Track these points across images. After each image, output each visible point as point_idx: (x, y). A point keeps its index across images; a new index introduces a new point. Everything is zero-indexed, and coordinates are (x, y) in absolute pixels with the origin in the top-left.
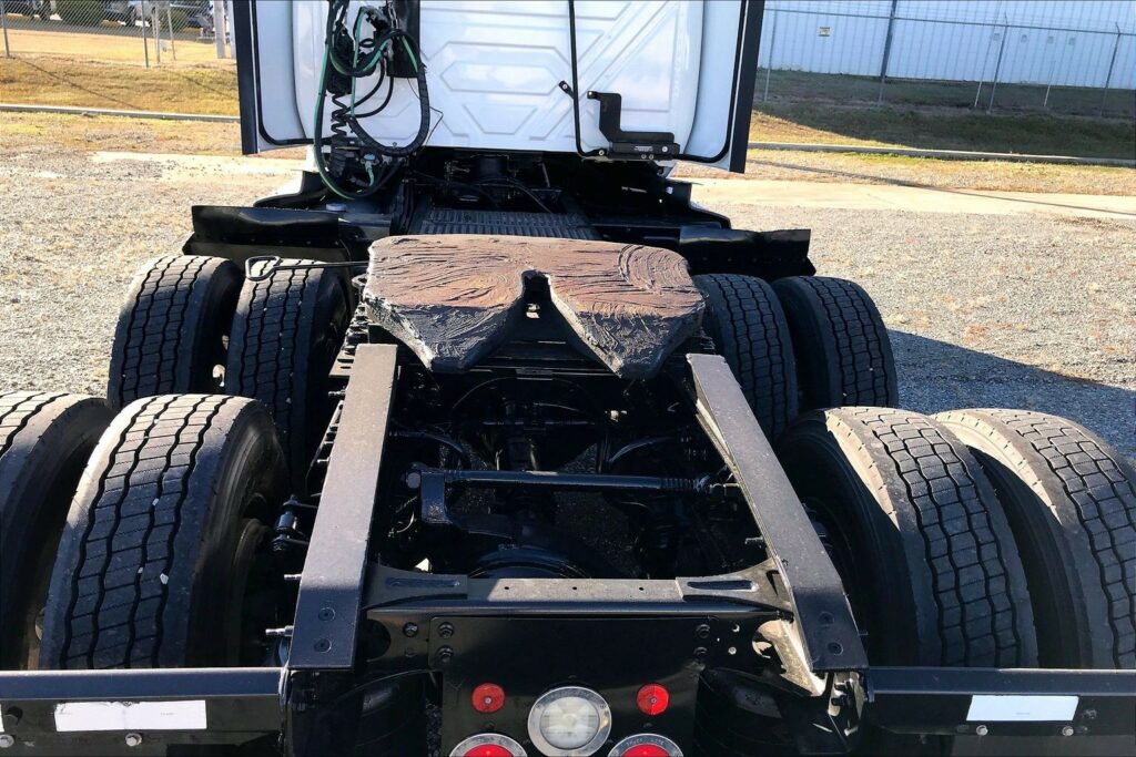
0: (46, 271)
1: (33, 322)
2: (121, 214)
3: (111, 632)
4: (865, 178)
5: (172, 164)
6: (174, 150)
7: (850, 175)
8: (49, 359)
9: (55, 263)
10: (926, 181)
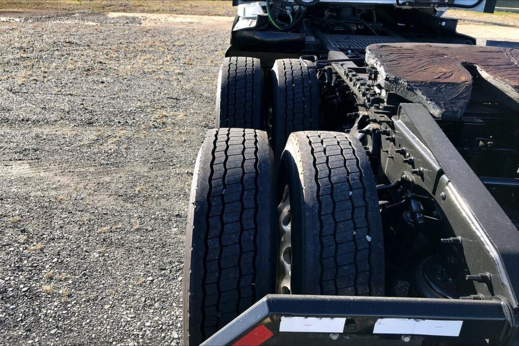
0: (110, 68)
1: (115, 93)
2: (131, 41)
3: (346, 268)
4: (480, 22)
5: (144, 18)
6: (143, 11)
7: (471, 21)
8: (129, 110)
9: (113, 64)
10: (512, 24)
